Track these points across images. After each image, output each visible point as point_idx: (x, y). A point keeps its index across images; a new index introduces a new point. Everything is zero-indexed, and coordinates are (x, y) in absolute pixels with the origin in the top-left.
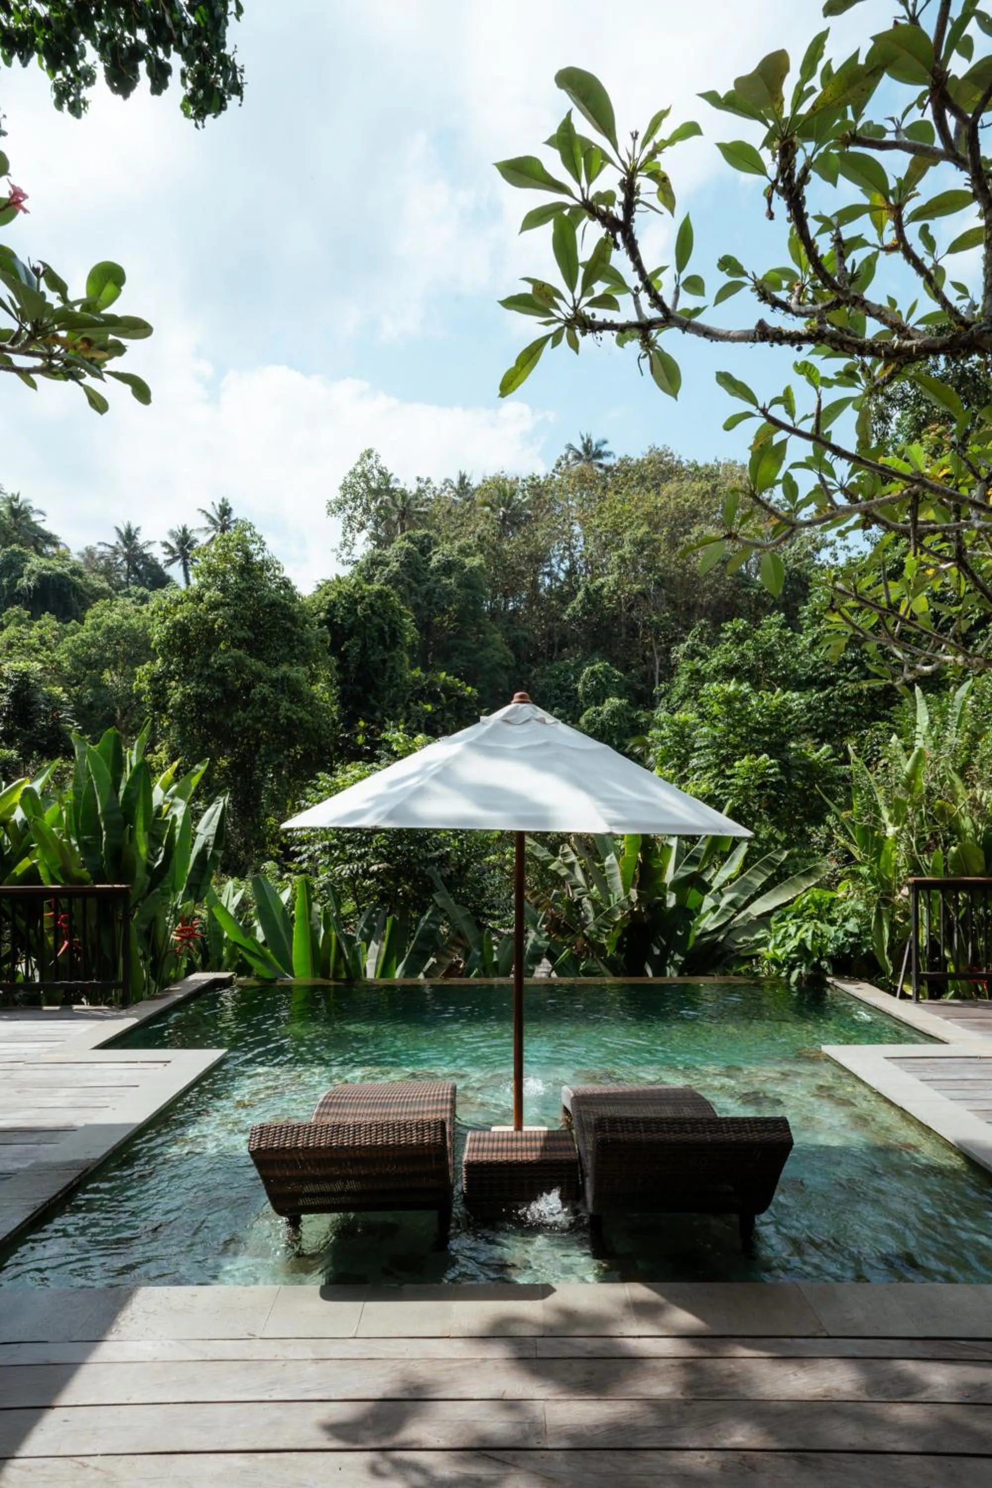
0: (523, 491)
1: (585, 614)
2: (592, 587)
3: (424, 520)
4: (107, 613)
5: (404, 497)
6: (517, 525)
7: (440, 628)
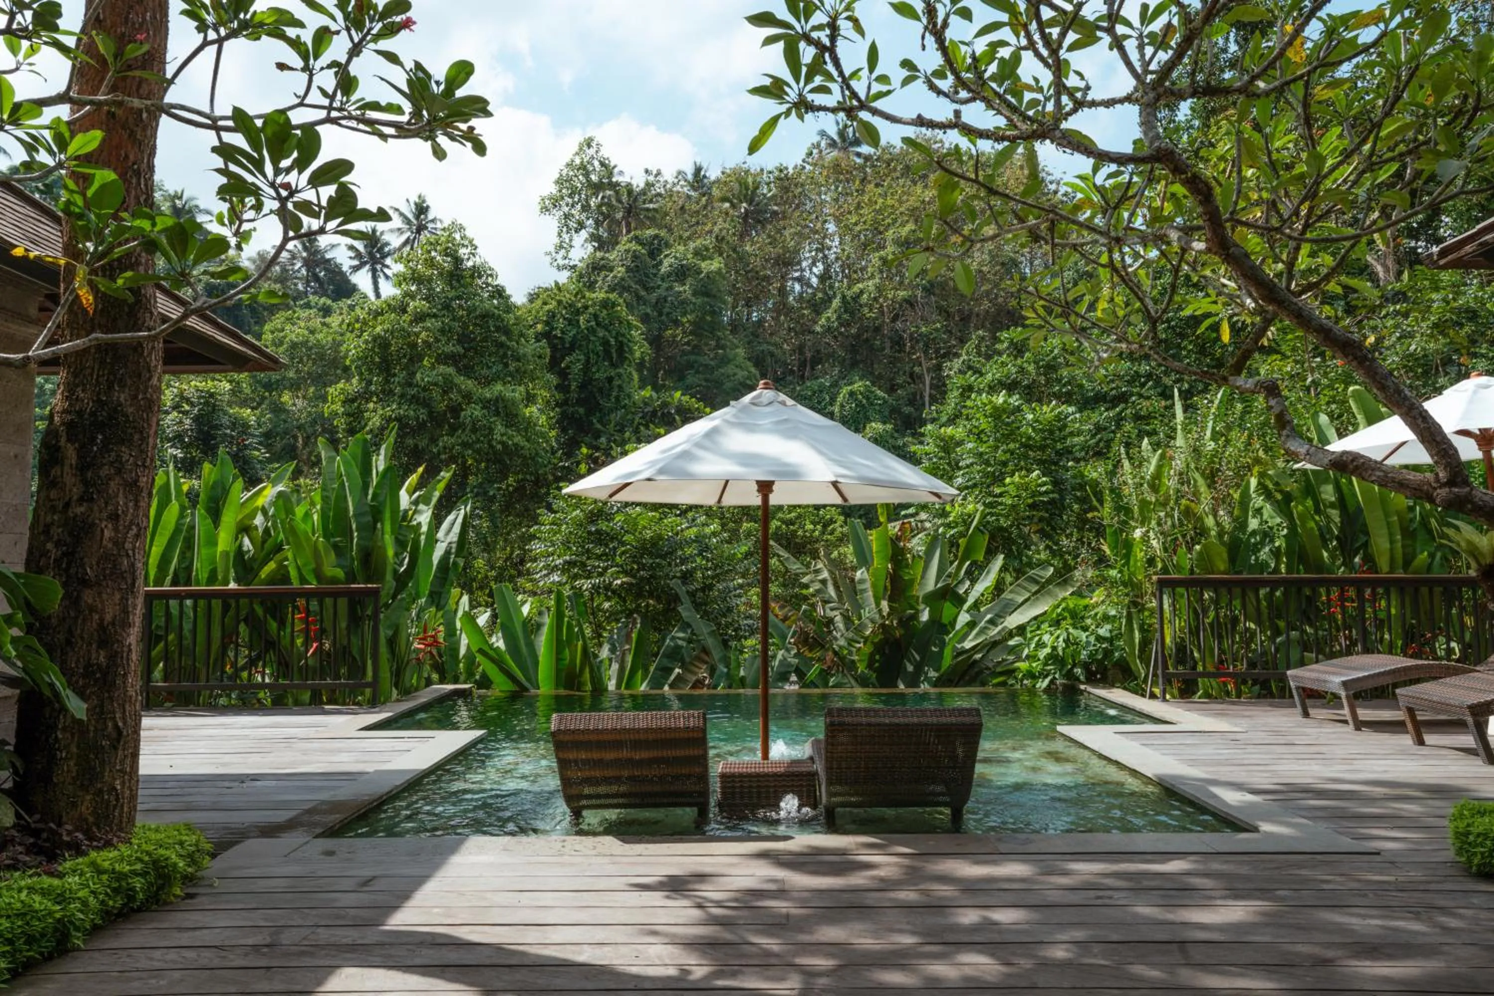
0: (768, 184)
1: (841, 325)
2: (849, 293)
3: (654, 218)
4: (288, 327)
5: (630, 192)
6: (762, 223)
7: (673, 343)
